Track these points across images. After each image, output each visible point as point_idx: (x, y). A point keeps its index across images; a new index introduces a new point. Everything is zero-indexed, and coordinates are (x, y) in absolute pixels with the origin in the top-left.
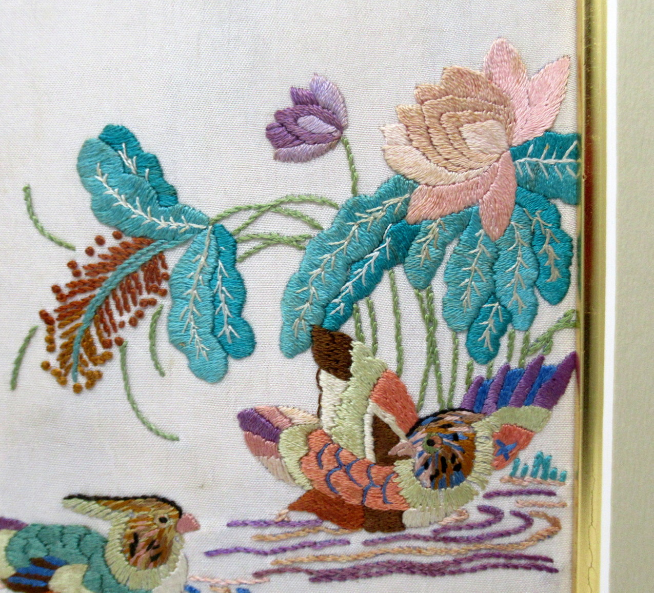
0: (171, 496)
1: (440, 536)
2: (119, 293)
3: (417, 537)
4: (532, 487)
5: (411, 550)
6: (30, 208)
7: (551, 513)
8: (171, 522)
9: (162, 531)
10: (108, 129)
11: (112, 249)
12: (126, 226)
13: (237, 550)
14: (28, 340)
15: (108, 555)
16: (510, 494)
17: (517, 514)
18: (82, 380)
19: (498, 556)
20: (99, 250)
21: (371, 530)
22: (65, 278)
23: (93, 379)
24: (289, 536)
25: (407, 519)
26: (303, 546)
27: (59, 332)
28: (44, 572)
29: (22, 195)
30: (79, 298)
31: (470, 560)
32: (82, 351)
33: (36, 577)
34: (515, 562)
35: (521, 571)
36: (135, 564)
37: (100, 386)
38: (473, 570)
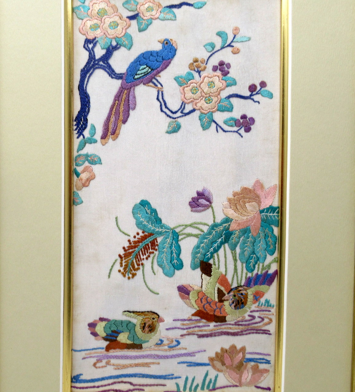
0: (156, 312)
1: (236, 324)
2: (143, 250)
3: (230, 324)
4: (264, 309)
5: (228, 328)
6: (117, 224)
7: (270, 317)
8: (156, 319)
9: (153, 322)
10: (142, 201)
11: (141, 236)
12: (147, 230)
13: (176, 328)
14: (114, 263)
15: (136, 329)
16: (257, 311)
17: (259, 317)
18: (130, 276)
19: (254, 330)
20: (137, 237)
21: (216, 322)
22: (127, 245)
23: (134, 275)
24: (192, 324)
25: (227, 319)
26: (196, 327)
27: (124, 261)
28: (116, 335)
29: (115, 219)
30: (131, 251)
31: (246, 331)
32: (131, 267)
33: (113, 336)
34: (259, 331)
35: (260, 335)
36: (144, 332)
37: (135, 277)
38: (246, 334)
